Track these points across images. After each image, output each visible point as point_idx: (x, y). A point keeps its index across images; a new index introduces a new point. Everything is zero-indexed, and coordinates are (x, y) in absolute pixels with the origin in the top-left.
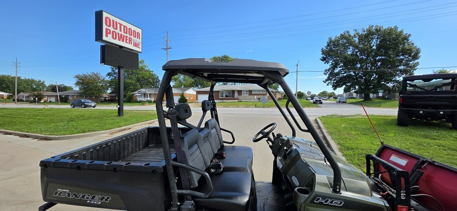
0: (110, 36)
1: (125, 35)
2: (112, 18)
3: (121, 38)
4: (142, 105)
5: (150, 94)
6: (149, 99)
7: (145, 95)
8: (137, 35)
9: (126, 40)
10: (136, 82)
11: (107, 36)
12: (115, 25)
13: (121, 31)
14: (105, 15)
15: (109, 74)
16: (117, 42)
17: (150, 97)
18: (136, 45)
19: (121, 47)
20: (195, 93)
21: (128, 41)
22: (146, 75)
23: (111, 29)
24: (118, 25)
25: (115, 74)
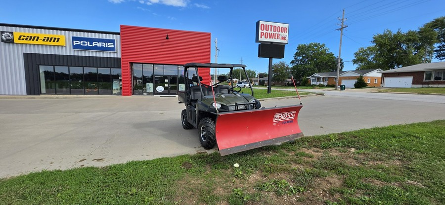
0: (263, 37)
1: (275, 33)
2: (265, 23)
3: (271, 36)
4: (313, 88)
5: (323, 78)
6: (321, 83)
7: (318, 79)
8: (284, 30)
9: (275, 36)
10: (315, 67)
11: (261, 37)
12: (267, 28)
13: (271, 31)
14: (261, 23)
15: (292, 62)
16: (268, 40)
17: (323, 81)
18: (283, 38)
19: (272, 43)
20: (380, 75)
21: (276, 37)
22: (325, 60)
23: (265, 31)
24: (270, 27)
25: (297, 61)
